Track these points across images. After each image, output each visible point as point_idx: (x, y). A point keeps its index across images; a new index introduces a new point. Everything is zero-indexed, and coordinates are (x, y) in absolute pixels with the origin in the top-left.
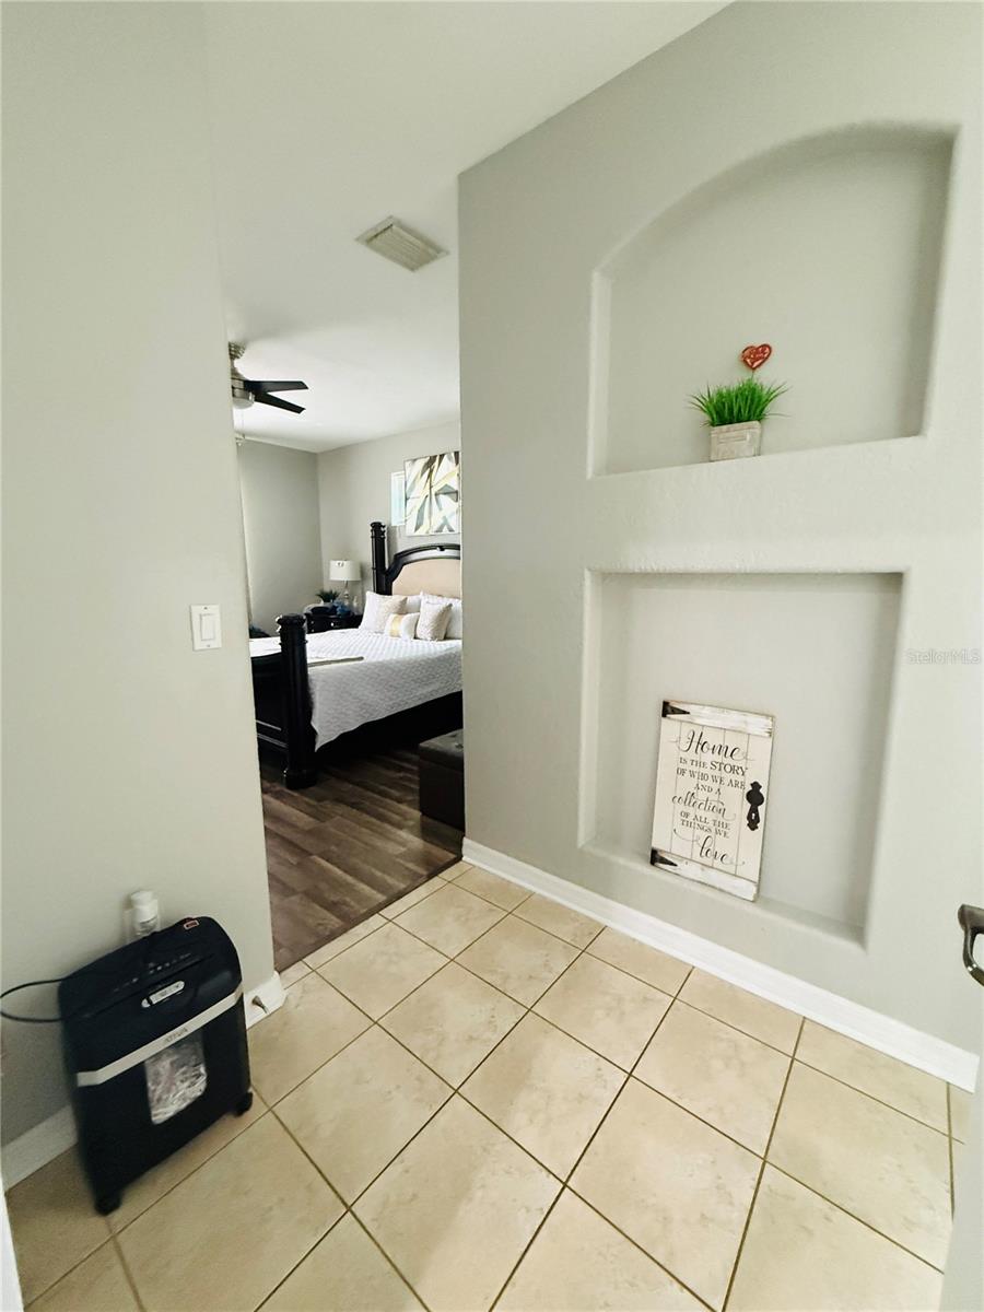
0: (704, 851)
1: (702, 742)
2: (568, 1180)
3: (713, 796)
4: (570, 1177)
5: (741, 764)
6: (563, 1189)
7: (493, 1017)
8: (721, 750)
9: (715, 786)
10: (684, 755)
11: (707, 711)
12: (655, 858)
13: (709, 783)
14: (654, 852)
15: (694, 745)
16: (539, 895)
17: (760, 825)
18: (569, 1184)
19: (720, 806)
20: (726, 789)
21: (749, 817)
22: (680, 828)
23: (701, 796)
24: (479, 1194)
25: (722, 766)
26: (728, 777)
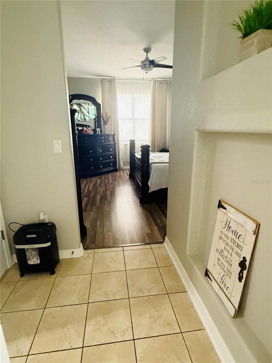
0: (222, 281)
1: (229, 226)
2: (85, 347)
3: (229, 256)
4: (86, 347)
5: (241, 244)
6: (81, 348)
7: (117, 293)
8: (235, 233)
9: (230, 251)
10: (223, 230)
11: (233, 210)
12: (207, 274)
13: (228, 248)
14: (207, 271)
15: (227, 226)
16: (175, 267)
17: (243, 281)
18: (84, 348)
19: (230, 263)
20: (234, 255)
21: (239, 274)
22: (217, 265)
23: (225, 253)
24: (66, 329)
25: (235, 242)
26: (236, 249)
